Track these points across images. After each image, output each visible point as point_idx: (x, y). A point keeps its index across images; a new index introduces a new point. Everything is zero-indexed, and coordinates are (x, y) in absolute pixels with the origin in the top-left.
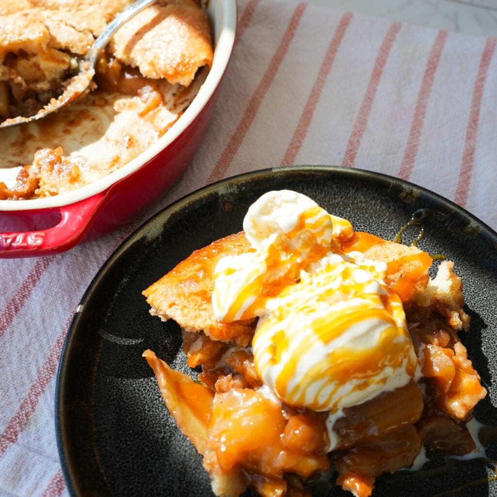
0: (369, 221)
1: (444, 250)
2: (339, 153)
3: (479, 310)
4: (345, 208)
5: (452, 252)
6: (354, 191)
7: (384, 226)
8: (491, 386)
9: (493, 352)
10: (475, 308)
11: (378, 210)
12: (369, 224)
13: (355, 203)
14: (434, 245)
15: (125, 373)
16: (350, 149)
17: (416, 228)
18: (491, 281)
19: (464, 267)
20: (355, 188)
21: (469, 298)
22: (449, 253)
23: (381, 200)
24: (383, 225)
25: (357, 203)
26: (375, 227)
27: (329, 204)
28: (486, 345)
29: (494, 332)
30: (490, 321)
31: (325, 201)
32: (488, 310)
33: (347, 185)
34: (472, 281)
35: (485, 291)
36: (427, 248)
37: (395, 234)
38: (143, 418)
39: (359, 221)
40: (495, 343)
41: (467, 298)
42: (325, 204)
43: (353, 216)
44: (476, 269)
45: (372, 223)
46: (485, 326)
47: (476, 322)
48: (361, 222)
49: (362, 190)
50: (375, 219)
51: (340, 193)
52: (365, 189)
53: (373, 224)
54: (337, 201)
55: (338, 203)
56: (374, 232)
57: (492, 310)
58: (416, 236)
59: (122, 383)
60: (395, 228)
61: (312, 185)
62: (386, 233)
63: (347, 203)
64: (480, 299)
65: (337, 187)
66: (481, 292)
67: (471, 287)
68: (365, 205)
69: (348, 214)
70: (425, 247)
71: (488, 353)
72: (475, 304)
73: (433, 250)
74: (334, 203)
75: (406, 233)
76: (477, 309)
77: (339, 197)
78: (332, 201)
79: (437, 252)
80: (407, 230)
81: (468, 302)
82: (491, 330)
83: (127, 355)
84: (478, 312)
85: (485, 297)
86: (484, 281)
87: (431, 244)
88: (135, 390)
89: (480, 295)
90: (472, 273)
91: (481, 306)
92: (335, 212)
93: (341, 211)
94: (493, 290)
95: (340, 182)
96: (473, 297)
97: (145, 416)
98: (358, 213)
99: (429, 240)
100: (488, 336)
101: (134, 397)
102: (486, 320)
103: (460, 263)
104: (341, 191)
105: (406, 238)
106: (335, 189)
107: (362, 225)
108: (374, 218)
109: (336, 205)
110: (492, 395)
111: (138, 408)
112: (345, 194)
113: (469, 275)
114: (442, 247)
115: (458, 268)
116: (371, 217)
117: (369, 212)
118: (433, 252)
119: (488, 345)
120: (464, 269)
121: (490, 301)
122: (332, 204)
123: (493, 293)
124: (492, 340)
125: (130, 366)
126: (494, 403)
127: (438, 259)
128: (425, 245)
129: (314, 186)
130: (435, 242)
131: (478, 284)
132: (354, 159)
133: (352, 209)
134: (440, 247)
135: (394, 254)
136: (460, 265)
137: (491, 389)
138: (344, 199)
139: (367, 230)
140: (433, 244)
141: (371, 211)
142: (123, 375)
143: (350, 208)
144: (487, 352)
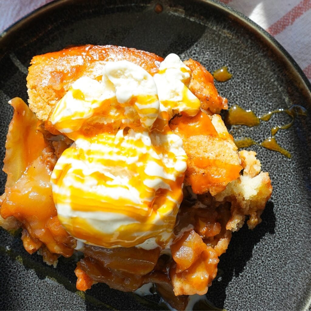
0: (257, 87)
1: (294, 150)
2: (289, 5)
3: (279, 217)
4: (246, 63)
5: (299, 157)
6: (262, 54)
7: (265, 99)
8: (236, 277)
9: (260, 254)
10: (278, 213)
11: (270, 82)
12: (256, 88)
13: (257, 64)
14: (290, 141)
15: (11, 93)
16: (300, 6)
17: (288, 118)
18: (307, 202)
19: (298, 175)
20: (265, 53)
21: (280, 202)
22: (296, 155)
23: (278, 77)
24: (265, 97)
25: (259, 66)
26: (258, 95)
27: (237, 52)
28: (260, 246)
29: (274, 241)
30: (280, 231)
31: (236, 48)
32: (286, 222)
33: (259, 46)
34: (294, 191)
35: (297, 206)
36: (283, 139)
37: (268, 110)
38: (3, 131)
39: (250, 81)
40: (268, 250)
41: (279, 201)
42: (234, 50)
43: (248, 74)
44: (305, 184)
45: (258, 89)
46: (272, 232)
47: (268, 224)
48: (251, 83)
49: (268, 59)
50: (262, 88)
51: (251, 49)
52: (271, 60)
53: (258, 91)
54: (245, 53)
55: (244, 56)
56: (254, 98)
57: (289, 224)
58: (283, 123)
59: (5, 99)
60: (272, 105)
61: (233, 29)
62: (262, 105)
63: (251, 60)
64: (288, 208)
65: (251, 43)
66: (293, 204)
67: (289, 195)
68: (263, 71)
69: (246, 69)
70: (282, 138)
71: (256, 253)
72: (280, 210)
73: (287, 144)
74: (241, 53)
75: (277, 116)
76: (278, 214)
77: (248, 51)
78: (241, 51)
79: (287, 148)
80: (280, 114)
81: (276, 205)
82: (274, 238)
83: (20, 81)
84: (277, 218)
85: (292, 211)
86: (302, 198)
87: (289, 139)
88: (10, 109)
89: (291, 206)
90: (300, 185)
91: (283, 215)
92: (238, 61)
93: (242, 63)
94: (303, 210)
95: (256, 41)
96: (284, 204)
97: (5, 131)
98: (254, 74)
99: (290, 134)
100: (268, 241)
101: (6, 113)
102: (277, 228)
103: (297, 170)
104: (253, 48)
105: (275, 120)
106: (249, 43)
107: (250, 86)
108: (263, 86)
109: (242, 56)
110: (231, 284)
111: (4, 123)
112: (254, 52)
113: (296, 184)
114: (295, 147)
115: (292, 173)
116: (261, 85)
117: (262, 79)
118: (285, 146)
119: (261, 247)
120: (296, 177)
121: (294, 217)
122: (239, 53)
123: (301, 212)
124: (268, 246)
125: (18, 90)
126: (227, 290)
127: (284, 154)
128: (283, 136)
129: (234, 30)
130: (293, 139)
131: (297, 197)
132: (297, 18)
133: (251, 67)
134: (293, 146)
135: (213, 152)
136: (297, 172)
137: (235, 279)
138: (251, 56)
139: (250, 92)
140: (290, 139)
141: (265, 80)
142: (10, 93)
143: (251, 66)
144: (256, 251)
